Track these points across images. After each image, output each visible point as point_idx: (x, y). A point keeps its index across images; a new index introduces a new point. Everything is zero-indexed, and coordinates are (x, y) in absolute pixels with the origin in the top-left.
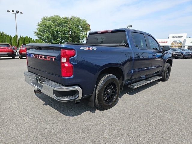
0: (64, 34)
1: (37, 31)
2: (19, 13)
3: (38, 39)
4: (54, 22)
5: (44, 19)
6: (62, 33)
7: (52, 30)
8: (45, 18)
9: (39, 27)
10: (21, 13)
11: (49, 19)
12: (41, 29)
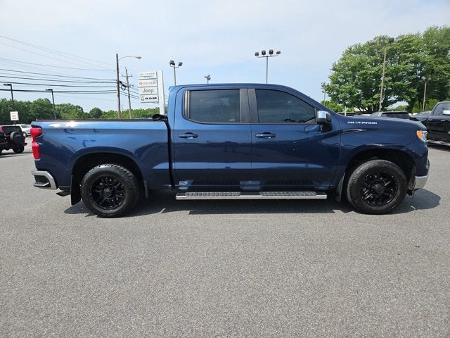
0: (394, 80)
1: (329, 82)
2: (275, 53)
3: (329, 99)
4: (371, 53)
5: (350, 51)
6: (390, 78)
7: (363, 74)
8: (351, 49)
9: (334, 72)
10: (279, 53)
11: (359, 50)
12: (337, 75)
